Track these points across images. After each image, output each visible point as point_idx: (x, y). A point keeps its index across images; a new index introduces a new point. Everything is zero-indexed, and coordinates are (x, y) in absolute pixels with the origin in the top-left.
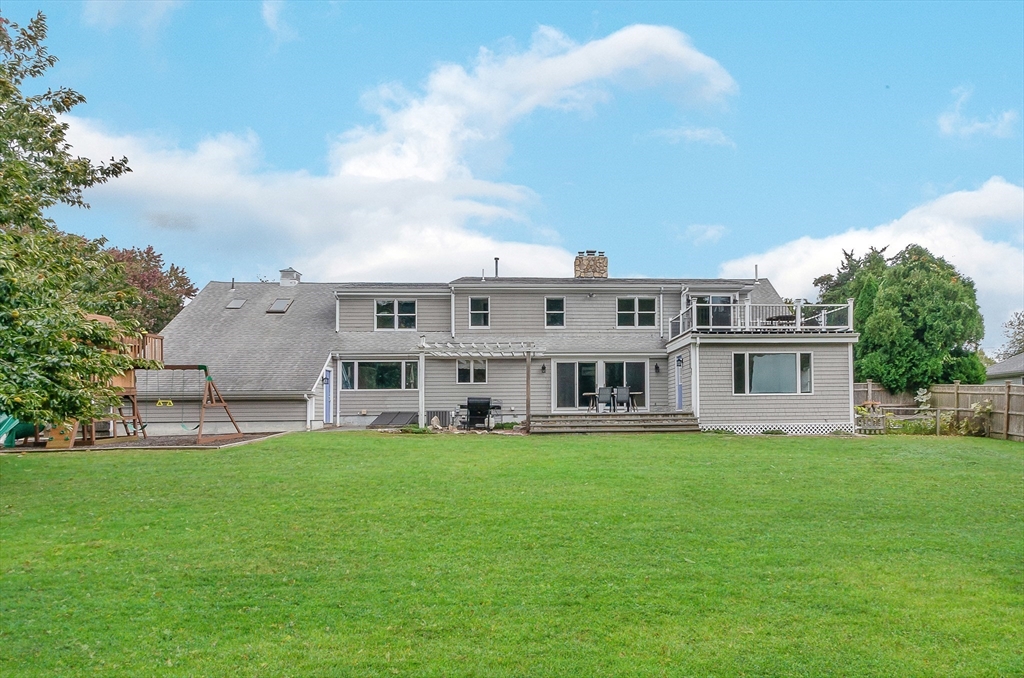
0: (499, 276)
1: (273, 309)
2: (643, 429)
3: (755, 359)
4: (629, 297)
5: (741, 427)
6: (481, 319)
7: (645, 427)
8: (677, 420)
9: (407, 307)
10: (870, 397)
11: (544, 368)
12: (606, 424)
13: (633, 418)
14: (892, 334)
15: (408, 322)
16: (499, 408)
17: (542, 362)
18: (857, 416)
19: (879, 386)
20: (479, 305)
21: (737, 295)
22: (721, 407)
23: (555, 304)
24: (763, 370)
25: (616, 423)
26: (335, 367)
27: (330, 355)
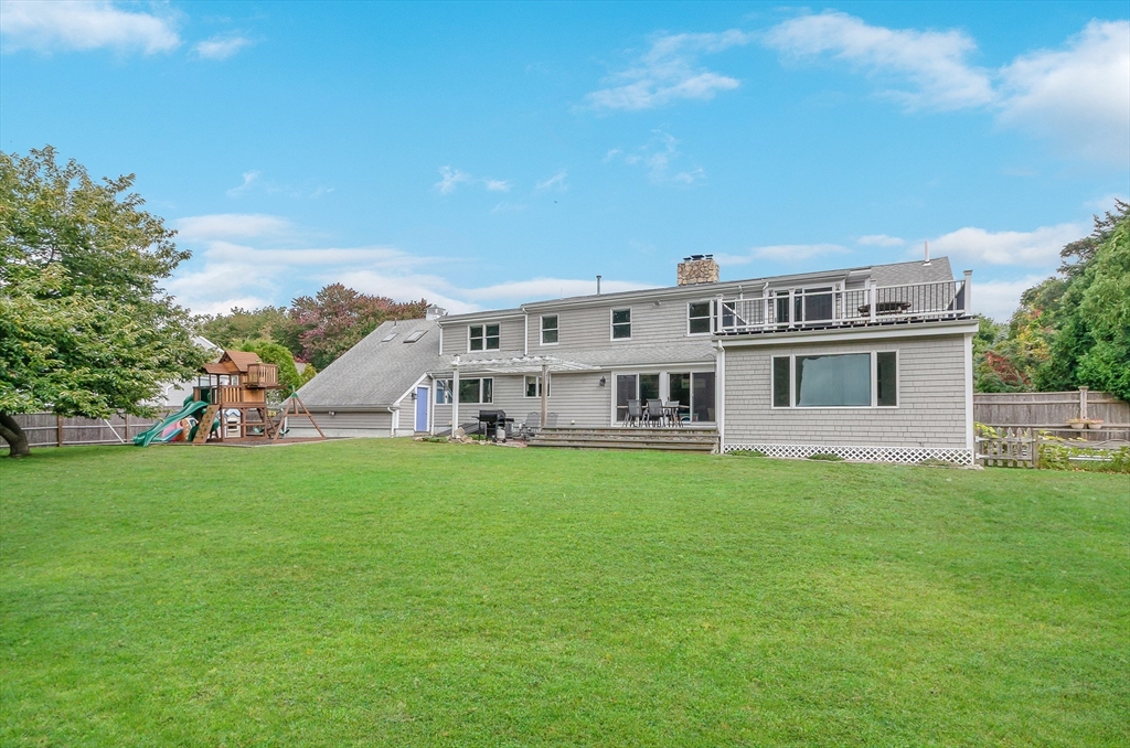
0: (601, 293)
1: (409, 339)
2: (645, 446)
3: (806, 363)
4: (703, 300)
5: (777, 448)
6: (551, 336)
7: (647, 443)
8: (691, 437)
9: (493, 330)
10: (1084, 412)
11: (603, 381)
12: (609, 439)
13: (645, 433)
14: (1120, 315)
15: (493, 344)
16: (512, 420)
17: (601, 376)
18: (978, 439)
19: (1105, 396)
20: (550, 323)
21: (843, 284)
22: (755, 422)
23: (622, 316)
24: (815, 378)
25: (620, 439)
26: (431, 385)
27: (425, 375)
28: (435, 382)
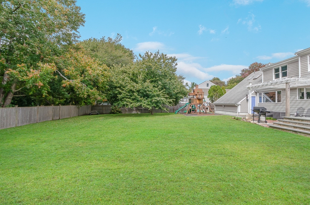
1: (255, 78)
9: (284, 68)
15: (285, 75)
26: (257, 95)
27: (254, 91)
28: (258, 94)
